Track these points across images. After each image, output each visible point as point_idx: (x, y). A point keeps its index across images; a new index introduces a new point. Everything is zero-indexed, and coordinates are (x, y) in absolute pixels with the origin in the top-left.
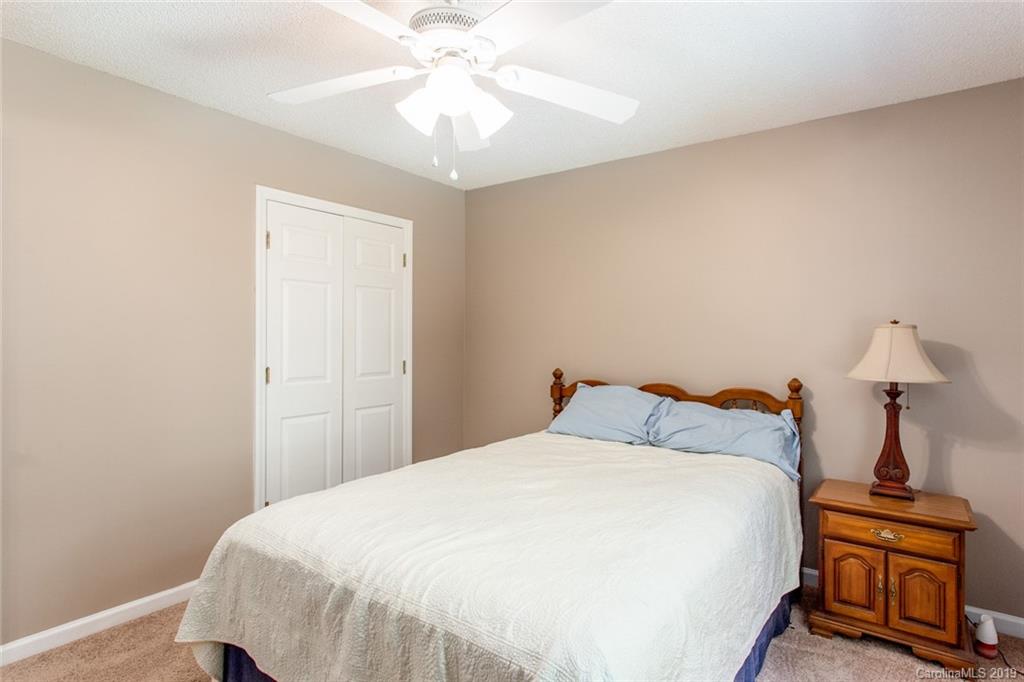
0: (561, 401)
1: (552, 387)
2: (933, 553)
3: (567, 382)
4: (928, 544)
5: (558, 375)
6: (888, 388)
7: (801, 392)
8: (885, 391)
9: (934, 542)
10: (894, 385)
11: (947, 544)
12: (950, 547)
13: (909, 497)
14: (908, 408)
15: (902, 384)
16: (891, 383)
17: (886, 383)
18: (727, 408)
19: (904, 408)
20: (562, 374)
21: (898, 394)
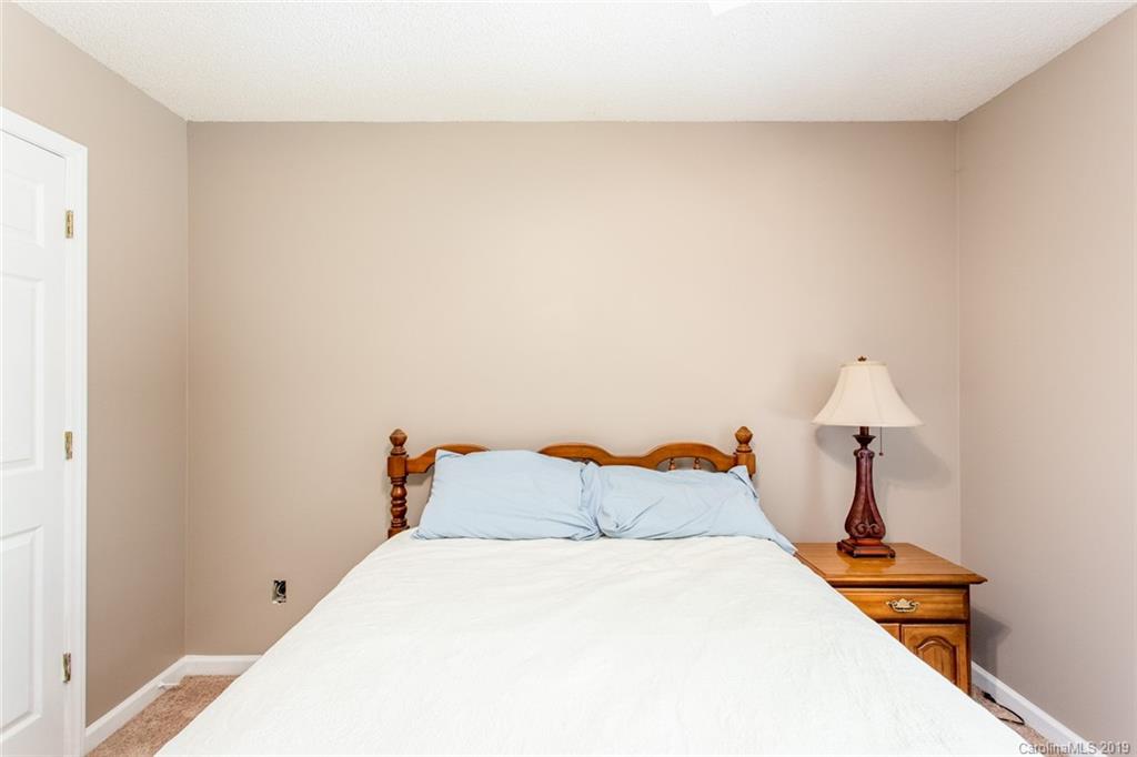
0: (404, 480)
1: (389, 459)
2: (946, 615)
3: (413, 450)
4: (942, 606)
5: (398, 441)
6: (858, 433)
7: (750, 444)
8: (855, 436)
9: (946, 603)
10: (864, 430)
11: (957, 602)
12: (961, 606)
13: (889, 555)
14: (881, 454)
15: (873, 428)
16: (862, 428)
17: (855, 427)
18: (664, 471)
19: (877, 455)
20: (405, 439)
21: (870, 439)
